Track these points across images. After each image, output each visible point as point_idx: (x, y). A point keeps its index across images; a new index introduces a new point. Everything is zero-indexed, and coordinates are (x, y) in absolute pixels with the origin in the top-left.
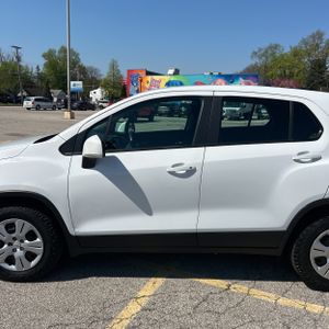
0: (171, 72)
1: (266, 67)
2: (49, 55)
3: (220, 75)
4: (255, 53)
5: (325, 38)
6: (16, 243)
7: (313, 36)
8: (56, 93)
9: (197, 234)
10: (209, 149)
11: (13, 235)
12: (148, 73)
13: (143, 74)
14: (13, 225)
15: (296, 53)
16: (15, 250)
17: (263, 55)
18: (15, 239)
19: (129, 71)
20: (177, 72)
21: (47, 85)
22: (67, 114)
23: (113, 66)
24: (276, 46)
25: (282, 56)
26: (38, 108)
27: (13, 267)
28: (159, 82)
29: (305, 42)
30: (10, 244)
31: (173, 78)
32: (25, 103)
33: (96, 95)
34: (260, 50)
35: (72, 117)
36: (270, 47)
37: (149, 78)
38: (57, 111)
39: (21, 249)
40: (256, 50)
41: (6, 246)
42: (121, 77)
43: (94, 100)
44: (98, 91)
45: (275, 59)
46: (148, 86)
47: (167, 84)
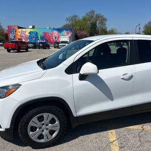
0: (31, 27)
1: (72, 25)
4: (67, 19)
5: (95, 13)
6: (44, 126)
7: (90, 12)
9: (132, 106)
11: (43, 122)
12: (19, 28)
13: (16, 28)
14: (42, 117)
15: (84, 19)
16: (43, 131)
17: (71, 20)
18: (43, 124)
20: (33, 27)
24: (76, 16)
25: (79, 20)
27: (42, 141)
28: (25, 32)
29: (87, 14)
30: (40, 128)
31: (32, 30)
34: (69, 17)
36: (74, 16)
37: (20, 30)
39: (47, 129)
40: (68, 17)
41: (38, 130)
45: (76, 22)
46: (19, 34)
47: (30, 33)
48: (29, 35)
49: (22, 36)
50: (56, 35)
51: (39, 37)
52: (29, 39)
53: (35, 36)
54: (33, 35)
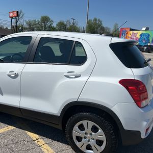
0: (144, 29)
12: (131, 30)
13: (128, 30)
19: (121, 29)
20: (147, 29)
28: (137, 34)
31: (144, 32)
37: (131, 32)
46: (130, 36)
47: (141, 35)
48: (139, 37)
49: (132, 38)
51: (151, 40)
52: (139, 41)
53: (146, 39)
54: (144, 37)
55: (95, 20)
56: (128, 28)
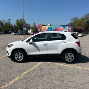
0: (49, 25)
2: (17, 21)
3: (62, 26)
7: (87, 15)
8: (19, 31)
10: (49, 41)
11: (19, 55)
12: (43, 25)
14: (19, 53)
15: (82, 19)
19: (38, 25)
20: (50, 25)
21: (17, 29)
22: (23, 36)
23: (34, 23)
24: (77, 18)
25: (79, 20)
26: (15, 35)
29: (84, 16)
31: (49, 27)
32: (12, 33)
33: (30, 31)
34: (73, 18)
35: (24, 37)
36: (75, 18)
37: (43, 27)
38: (20, 35)
40: (72, 19)
41: (17, 57)
42: (36, 26)
43: (29, 32)
44: (30, 30)
45: (77, 21)
46: (43, 29)
47: (48, 28)
48: (47, 29)
49: (44, 30)
50: (62, 29)
51: (53, 30)
55: (21, 20)
56: (41, 25)
